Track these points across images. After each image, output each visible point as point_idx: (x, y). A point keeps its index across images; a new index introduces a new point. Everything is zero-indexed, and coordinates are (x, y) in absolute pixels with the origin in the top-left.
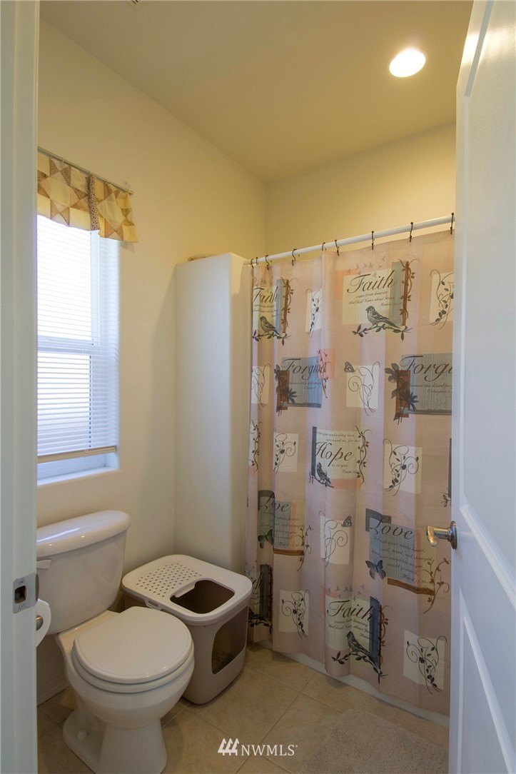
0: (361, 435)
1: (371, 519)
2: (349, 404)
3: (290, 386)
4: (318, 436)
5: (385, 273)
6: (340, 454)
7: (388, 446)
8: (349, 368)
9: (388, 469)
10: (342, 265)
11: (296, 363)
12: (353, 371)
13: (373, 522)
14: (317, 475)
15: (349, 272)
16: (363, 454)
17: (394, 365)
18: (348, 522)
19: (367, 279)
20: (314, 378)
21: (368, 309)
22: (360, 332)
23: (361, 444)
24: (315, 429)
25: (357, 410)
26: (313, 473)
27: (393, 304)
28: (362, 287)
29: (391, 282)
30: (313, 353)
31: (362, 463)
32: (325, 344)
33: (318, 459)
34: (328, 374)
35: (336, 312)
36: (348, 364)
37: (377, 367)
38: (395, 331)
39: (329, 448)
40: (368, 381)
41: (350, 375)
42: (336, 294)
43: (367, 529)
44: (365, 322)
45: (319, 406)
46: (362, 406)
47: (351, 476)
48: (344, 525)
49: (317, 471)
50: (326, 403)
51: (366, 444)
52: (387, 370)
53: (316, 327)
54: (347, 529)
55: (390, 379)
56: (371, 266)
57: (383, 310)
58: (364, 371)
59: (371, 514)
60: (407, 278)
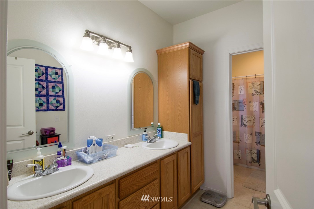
0: (254, 116)
1: (256, 134)
2: (250, 110)
3: (235, 106)
4: (243, 117)
5: (259, 83)
6: (249, 120)
7: (260, 118)
8: (250, 102)
9: (261, 123)
10: (248, 81)
11: (236, 101)
12: (251, 103)
13: (257, 134)
14: (243, 125)
15: (250, 82)
16: (254, 120)
17: (261, 102)
18: (251, 134)
19: (254, 84)
20: (241, 104)
21: (255, 90)
22: (253, 95)
23: (253, 118)
24: (242, 116)
25: (252, 111)
26: (242, 125)
27: (261, 89)
28: (253, 86)
29: (260, 85)
30: (241, 99)
31: (254, 122)
32: (245, 97)
33: (243, 122)
34: (246, 103)
35: (247, 91)
36: (250, 101)
37: (257, 102)
38: (262, 95)
39: (246, 119)
40: (255, 105)
41: (251, 104)
42: (247, 87)
43: (256, 136)
44: (254, 93)
45: (243, 110)
46: (254, 110)
47: (252, 125)
48: (250, 135)
49: (243, 124)
50: (245, 110)
51: (255, 118)
52: (260, 103)
53: (241, 93)
54: (251, 136)
55: (261, 105)
56: (255, 81)
57: (258, 90)
58: (254, 103)
59: (256, 132)
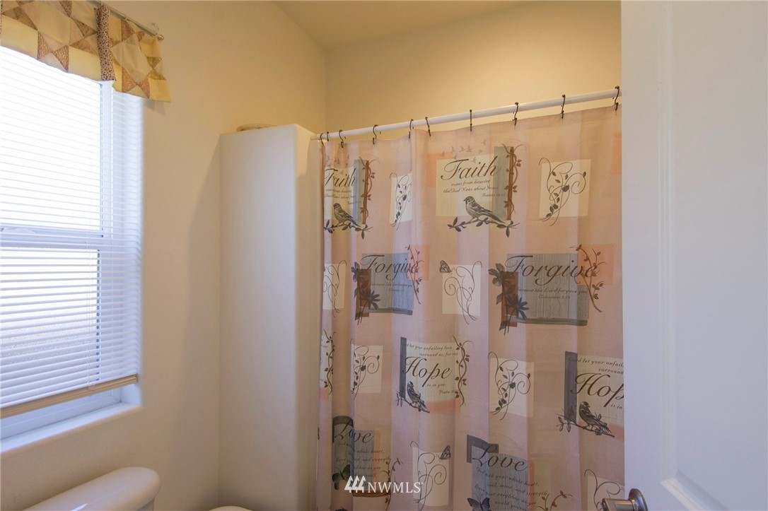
0: (460, 347)
1: (474, 448)
2: (446, 310)
3: (372, 287)
4: (408, 350)
5: (486, 159)
6: (437, 372)
7: (494, 361)
8: (444, 268)
9: (494, 388)
10: (435, 147)
11: (379, 260)
12: (449, 271)
13: (477, 452)
15: (443, 155)
16: (462, 370)
17: (499, 266)
18: (447, 453)
19: (464, 165)
20: (401, 278)
21: (467, 200)
22: (456, 226)
23: (460, 358)
24: (403, 341)
25: (454, 317)
26: (402, 393)
27: (496, 195)
28: (458, 174)
29: (494, 170)
30: (399, 248)
31: (461, 380)
32: (417, 240)
33: (409, 378)
34: (420, 274)
35: (428, 202)
36: (443, 263)
37: (478, 267)
38: (500, 226)
39: (423, 365)
40: (467, 283)
41: (446, 275)
42: (429, 181)
43: (469, 459)
44: (463, 214)
45: (410, 313)
46: (460, 313)
47: (450, 397)
48: (442, 458)
49: (406, 391)
50: (418, 309)
51: (466, 358)
52: (491, 272)
53: (403, 219)
54: (446, 462)
55: (494, 281)
56: (469, 150)
57: (484, 201)
58: (462, 271)
59: (473, 441)
60: (512, 166)
